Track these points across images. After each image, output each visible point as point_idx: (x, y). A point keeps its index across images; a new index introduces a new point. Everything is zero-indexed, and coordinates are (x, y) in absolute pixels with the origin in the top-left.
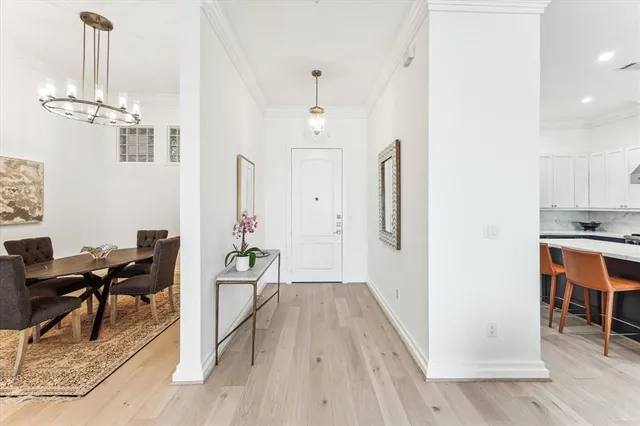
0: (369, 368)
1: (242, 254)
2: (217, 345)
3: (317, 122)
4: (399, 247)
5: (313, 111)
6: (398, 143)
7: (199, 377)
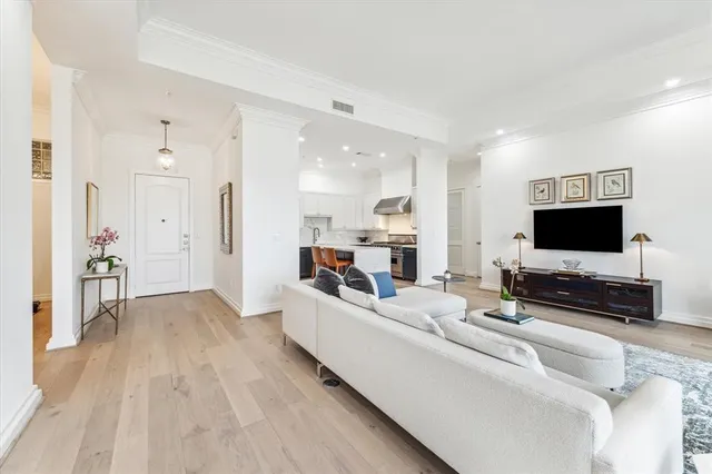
0: (207, 321)
1: (102, 259)
2: (83, 325)
3: (165, 160)
4: (231, 252)
5: (162, 151)
6: (230, 185)
7: (74, 342)
